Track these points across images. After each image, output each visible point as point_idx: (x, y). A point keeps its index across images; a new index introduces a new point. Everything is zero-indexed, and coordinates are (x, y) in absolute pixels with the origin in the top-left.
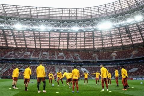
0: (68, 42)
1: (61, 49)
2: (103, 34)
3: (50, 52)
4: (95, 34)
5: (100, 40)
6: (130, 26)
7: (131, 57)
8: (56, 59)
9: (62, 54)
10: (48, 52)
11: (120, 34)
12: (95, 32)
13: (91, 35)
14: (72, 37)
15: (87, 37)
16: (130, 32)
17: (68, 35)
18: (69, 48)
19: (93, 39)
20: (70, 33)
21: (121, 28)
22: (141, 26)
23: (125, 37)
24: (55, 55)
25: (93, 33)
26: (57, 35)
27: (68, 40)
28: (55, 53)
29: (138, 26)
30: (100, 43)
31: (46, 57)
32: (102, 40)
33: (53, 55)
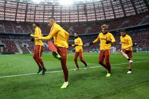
0: (26, 14)
1: (17, 22)
2: (62, 9)
3: (5, 25)
4: (55, 8)
5: (59, 15)
6: (87, 5)
7: (86, 33)
8: (15, 33)
9: (20, 27)
10: (3, 24)
11: (78, 11)
12: (55, 6)
13: (51, 8)
14: (31, 9)
15: (47, 11)
16: (87, 10)
17: (27, 6)
18: (26, 20)
19: (53, 13)
20: (29, 5)
21: (79, 6)
22: (96, 5)
23: (82, 14)
24: (12, 28)
25: (53, 7)
26: (14, 6)
27: (26, 12)
28: (11, 25)
29: (94, 5)
30: (59, 18)
31: (2, 31)
32: (61, 15)
33: (10, 28)
